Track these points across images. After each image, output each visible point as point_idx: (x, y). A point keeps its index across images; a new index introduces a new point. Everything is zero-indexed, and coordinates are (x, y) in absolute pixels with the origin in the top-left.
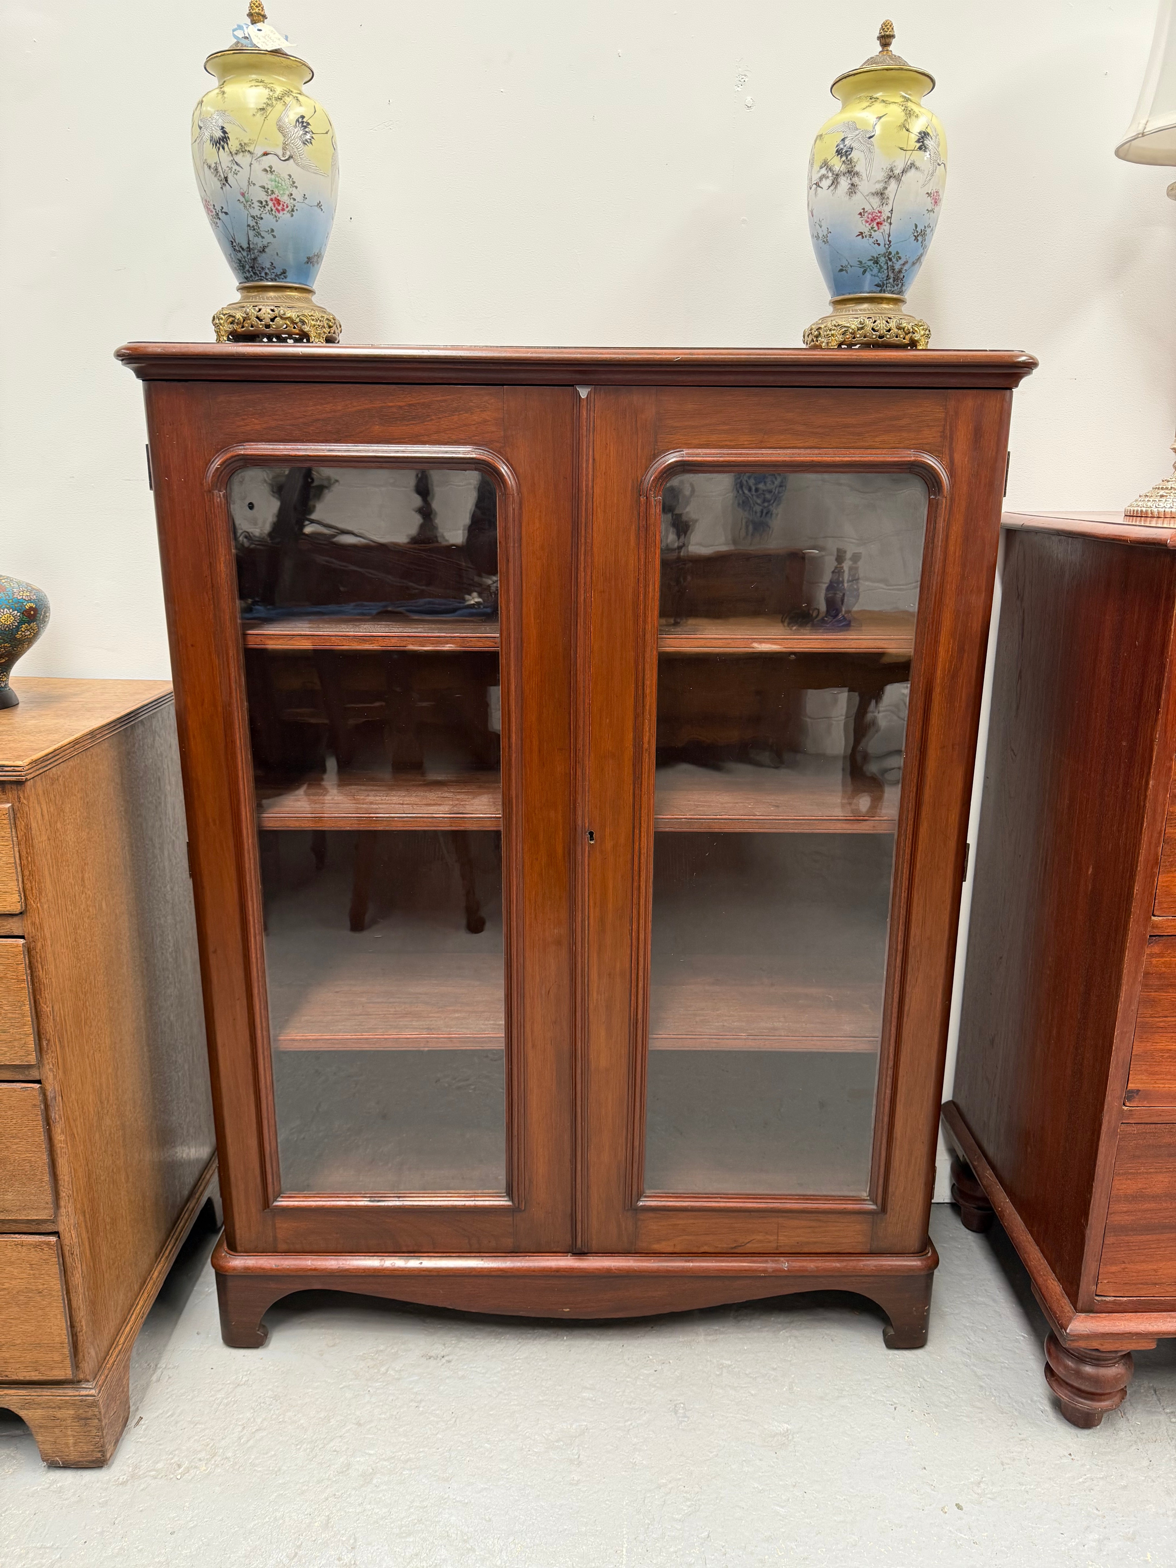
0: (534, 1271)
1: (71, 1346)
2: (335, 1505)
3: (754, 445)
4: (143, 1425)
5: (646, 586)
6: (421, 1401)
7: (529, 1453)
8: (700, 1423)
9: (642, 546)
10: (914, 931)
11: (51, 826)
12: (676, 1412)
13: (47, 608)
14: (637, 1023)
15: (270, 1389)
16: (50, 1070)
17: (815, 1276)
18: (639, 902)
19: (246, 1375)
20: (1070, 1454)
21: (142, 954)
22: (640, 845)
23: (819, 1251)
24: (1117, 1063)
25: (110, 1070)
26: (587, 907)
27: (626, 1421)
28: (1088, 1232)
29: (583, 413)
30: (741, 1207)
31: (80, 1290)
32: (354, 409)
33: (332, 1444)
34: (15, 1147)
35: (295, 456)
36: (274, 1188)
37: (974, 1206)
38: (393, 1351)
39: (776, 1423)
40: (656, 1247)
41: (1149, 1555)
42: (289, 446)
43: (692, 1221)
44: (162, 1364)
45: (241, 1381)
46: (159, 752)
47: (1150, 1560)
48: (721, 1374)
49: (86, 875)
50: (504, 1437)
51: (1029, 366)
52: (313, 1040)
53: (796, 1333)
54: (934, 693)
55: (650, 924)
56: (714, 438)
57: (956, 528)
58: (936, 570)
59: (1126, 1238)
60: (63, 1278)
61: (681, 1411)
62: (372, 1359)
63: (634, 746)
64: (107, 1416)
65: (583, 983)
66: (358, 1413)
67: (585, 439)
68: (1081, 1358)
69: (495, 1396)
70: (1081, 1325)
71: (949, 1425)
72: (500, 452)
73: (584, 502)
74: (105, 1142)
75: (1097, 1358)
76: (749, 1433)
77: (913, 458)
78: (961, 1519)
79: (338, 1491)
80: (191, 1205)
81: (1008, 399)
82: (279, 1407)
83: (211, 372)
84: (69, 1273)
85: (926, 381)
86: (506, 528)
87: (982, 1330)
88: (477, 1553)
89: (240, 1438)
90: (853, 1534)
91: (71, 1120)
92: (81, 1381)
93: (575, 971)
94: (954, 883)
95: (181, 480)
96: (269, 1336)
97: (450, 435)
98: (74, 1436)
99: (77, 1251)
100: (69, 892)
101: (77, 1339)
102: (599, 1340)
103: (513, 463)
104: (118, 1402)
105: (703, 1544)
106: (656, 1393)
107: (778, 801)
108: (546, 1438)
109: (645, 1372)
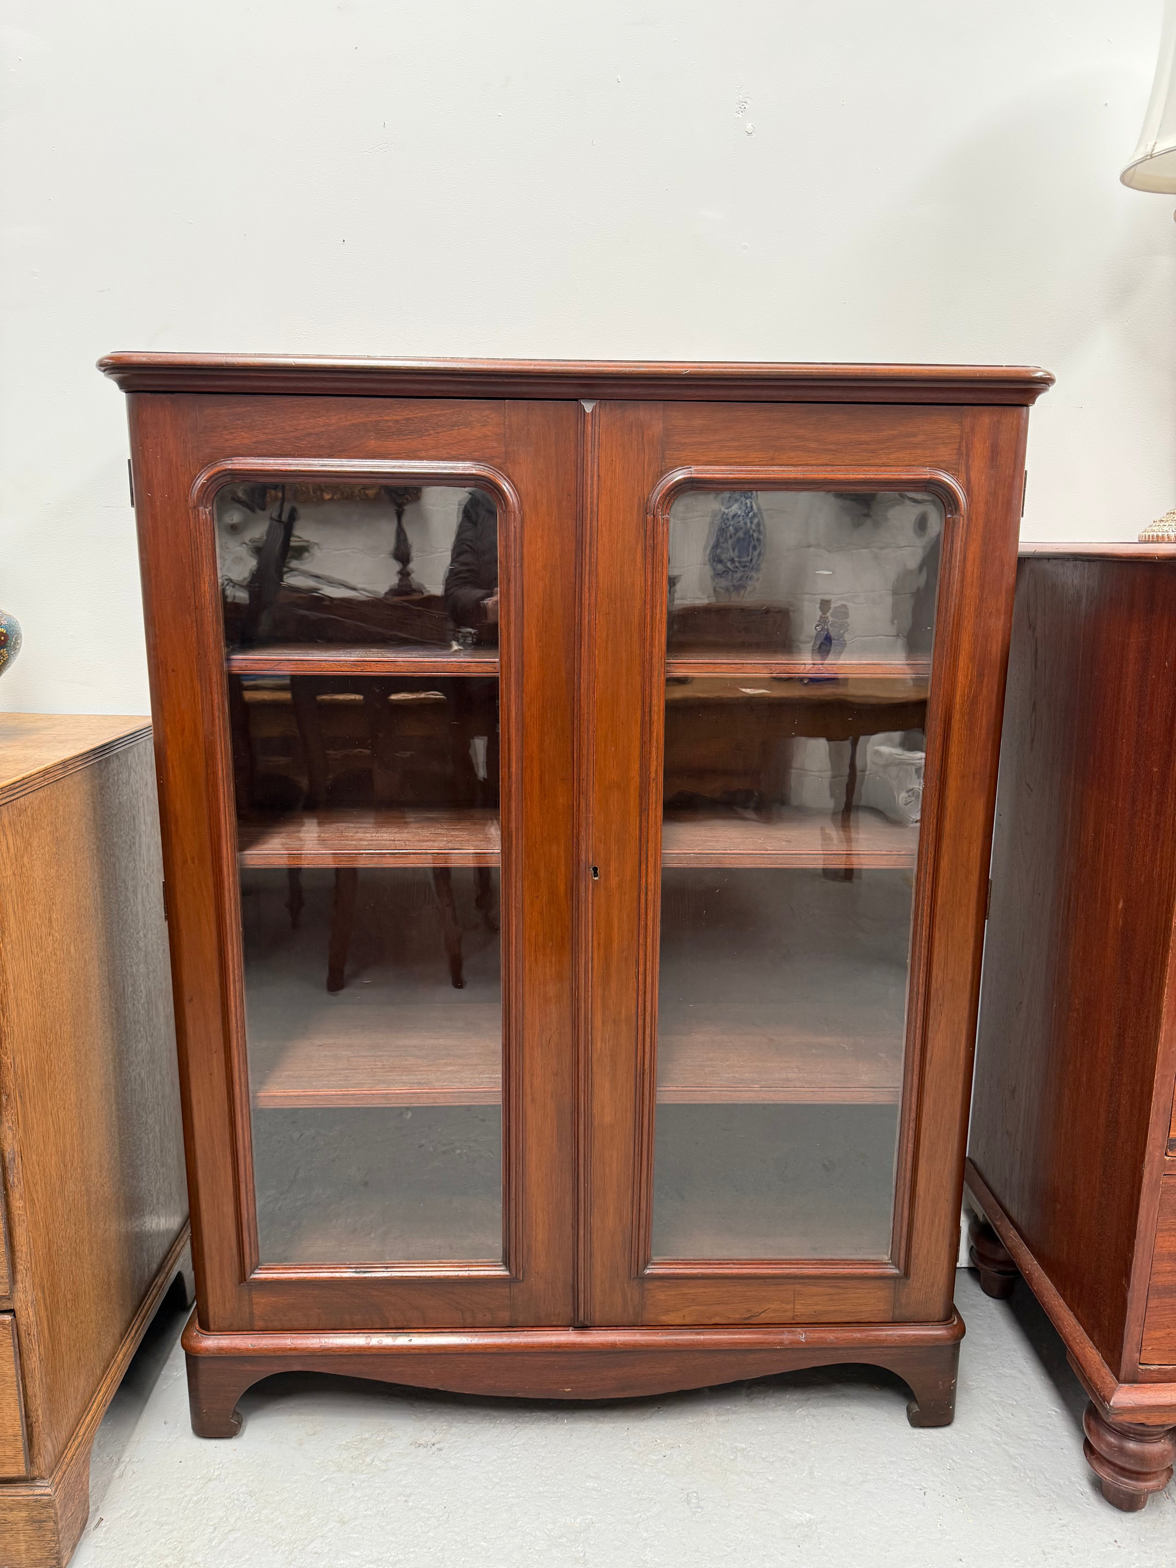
0: (533, 1347)
1: (26, 1437)
3: (764, 463)
4: (104, 1527)
5: (653, 607)
6: (410, 1494)
7: (530, 1551)
8: (715, 1514)
9: (649, 567)
10: (937, 972)
11: (16, 861)
12: (689, 1503)
13: (19, 636)
14: (643, 1074)
15: (244, 1484)
16: (10, 1128)
17: (834, 1348)
18: (646, 942)
19: (218, 1468)
20: (1116, 1541)
21: (112, 1004)
22: (647, 881)
23: (838, 1320)
24: (1158, 1109)
25: (75, 1130)
26: (590, 948)
27: (635, 1513)
28: (1130, 1295)
29: (587, 428)
30: (755, 1273)
31: (37, 1375)
32: (349, 423)
33: (312, 1546)
35: (286, 471)
36: (251, 1259)
37: (995, 1270)
38: (379, 1439)
39: (797, 1513)
40: (665, 1319)
42: (280, 461)
43: (702, 1290)
44: (126, 1458)
45: (212, 1475)
46: (134, 789)
48: (736, 1458)
49: (54, 916)
50: (503, 1534)
51: (1046, 382)
52: (296, 1096)
53: (813, 1411)
54: (953, 720)
55: (658, 966)
56: (723, 455)
57: (974, 549)
58: (954, 592)
59: (1171, 1301)
60: (18, 1362)
61: (694, 1501)
62: (357, 1448)
63: (641, 776)
64: (64, 1518)
65: (586, 1029)
66: (341, 1509)
67: (589, 455)
68: (1124, 1433)
69: (491, 1488)
70: (1126, 1397)
71: (984, 1511)
72: (500, 468)
73: (589, 519)
74: (68, 1209)
75: (1141, 1433)
76: (769, 1524)
77: (929, 476)
80: (159, 1280)
81: (1024, 417)
82: (254, 1504)
83: (199, 383)
84: (24, 1356)
85: (942, 397)
86: (507, 547)
89: (211, 1541)
91: (31, 1185)
92: (36, 1479)
93: (578, 1018)
94: (977, 922)
95: (164, 496)
96: (243, 1424)
97: (449, 451)
98: (26, 1542)
99: (34, 1331)
100: (35, 933)
101: (32, 1431)
102: (602, 1422)
103: (515, 479)
104: (77, 1501)
106: (666, 1481)
107: (789, 836)
108: (548, 1535)
109: (653, 1457)
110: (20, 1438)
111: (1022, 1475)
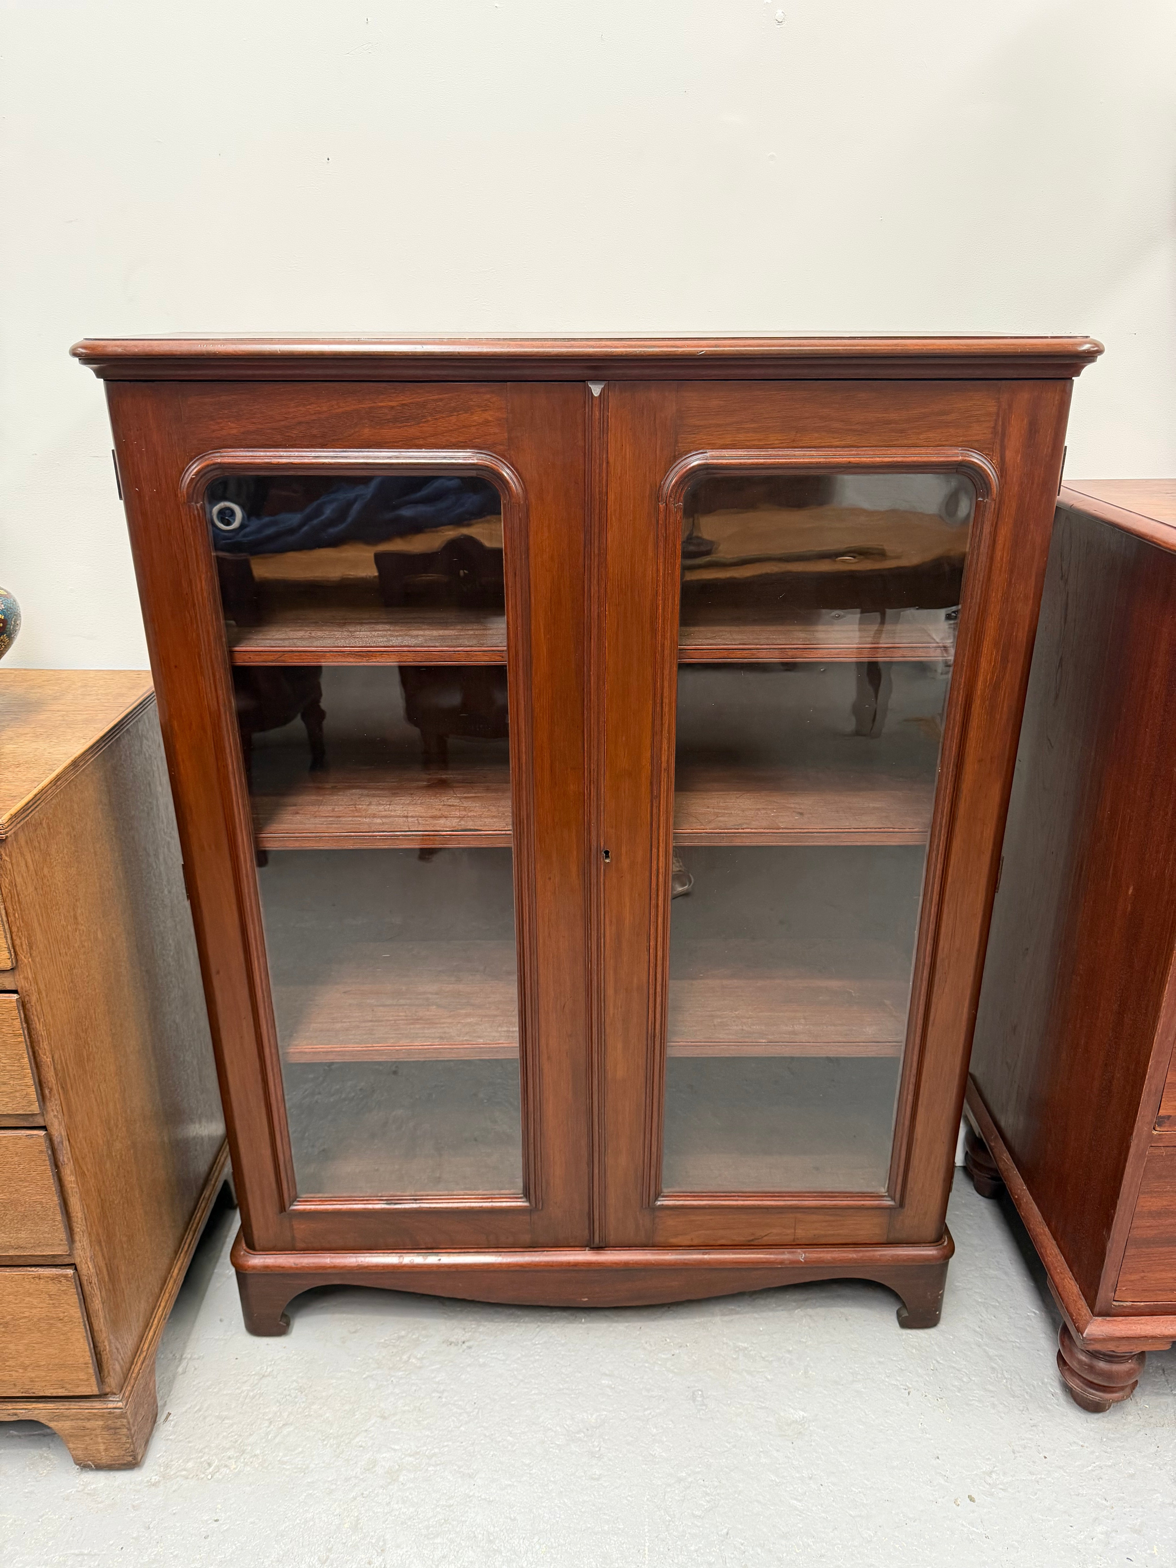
0: (552, 1266)
1: (96, 1365)
2: (364, 1505)
3: (784, 445)
4: (172, 1421)
5: (665, 599)
6: (444, 1390)
7: (551, 1445)
8: (718, 1411)
9: (661, 557)
10: (943, 945)
11: (37, 875)
12: (694, 1400)
13: (17, 615)
14: (654, 1037)
15: (294, 1380)
16: (55, 1116)
17: (830, 1265)
18: (657, 921)
19: (271, 1365)
21: (143, 968)
22: (658, 863)
23: (836, 1242)
24: (1150, 1090)
25: (116, 1096)
26: (602, 926)
27: (646, 1410)
28: (1109, 1245)
29: (595, 413)
30: (759, 1205)
31: (101, 1314)
32: (340, 410)
33: (357, 1439)
34: (25, 1190)
35: (278, 464)
36: (289, 1194)
37: (987, 1176)
38: (414, 1337)
39: (792, 1411)
40: (674, 1241)
42: (270, 453)
43: (709, 1217)
44: (187, 1355)
45: (266, 1371)
46: (147, 755)
48: (738, 1357)
49: (79, 911)
50: (526, 1430)
51: (1093, 354)
52: (323, 1052)
53: (810, 1311)
54: (973, 706)
55: (668, 941)
56: (741, 437)
57: (1004, 532)
58: (981, 579)
59: (1149, 1250)
60: (83, 1306)
61: (699, 1399)
62: (394, 1346)
63: (652, 764)
64: (136, 1423)
65: (599, 997)
66: (382, 1405)
67: (598, 441)
69: (516, 1385)
70: (1098, 1329)
71: (962, 1410)
72: (504, 456)
73: (597, 511)
74: (117, 1166)
75: (1111, 1358)
76: (766, 1421)
77: (960, 458)
78: (973, 1512)
79: (366, 1490)
80: (207, 1193)
81: (1068, 390)
82: (304, 1400)
83: (179, 372)
84: (88, 1300)
85: (978, 373)
86: (512, 538)
87: (995, 1307)
88: (503, 1554)
89: (267, 1434)
90: (869, 1529)
91: (80, 1161)
92: (107, 1394)
93: (591, 988)
94: (987, 896)
95: (153, 490)
96: (291, 1322)
97: (448, 438)
98: (104, 1443)
99: (95, 1280)
100: (62, 936)
101: (101, 1358)
102: (617, 1322)
103: (519, 467)
104: (146, 1406)
105: (722, 1541)
106: (674, 1379)
107: (802, 807)
108: (567, 1430)
109: (663, 1356)
110: (90, 1365)
111: (1000, 1376)
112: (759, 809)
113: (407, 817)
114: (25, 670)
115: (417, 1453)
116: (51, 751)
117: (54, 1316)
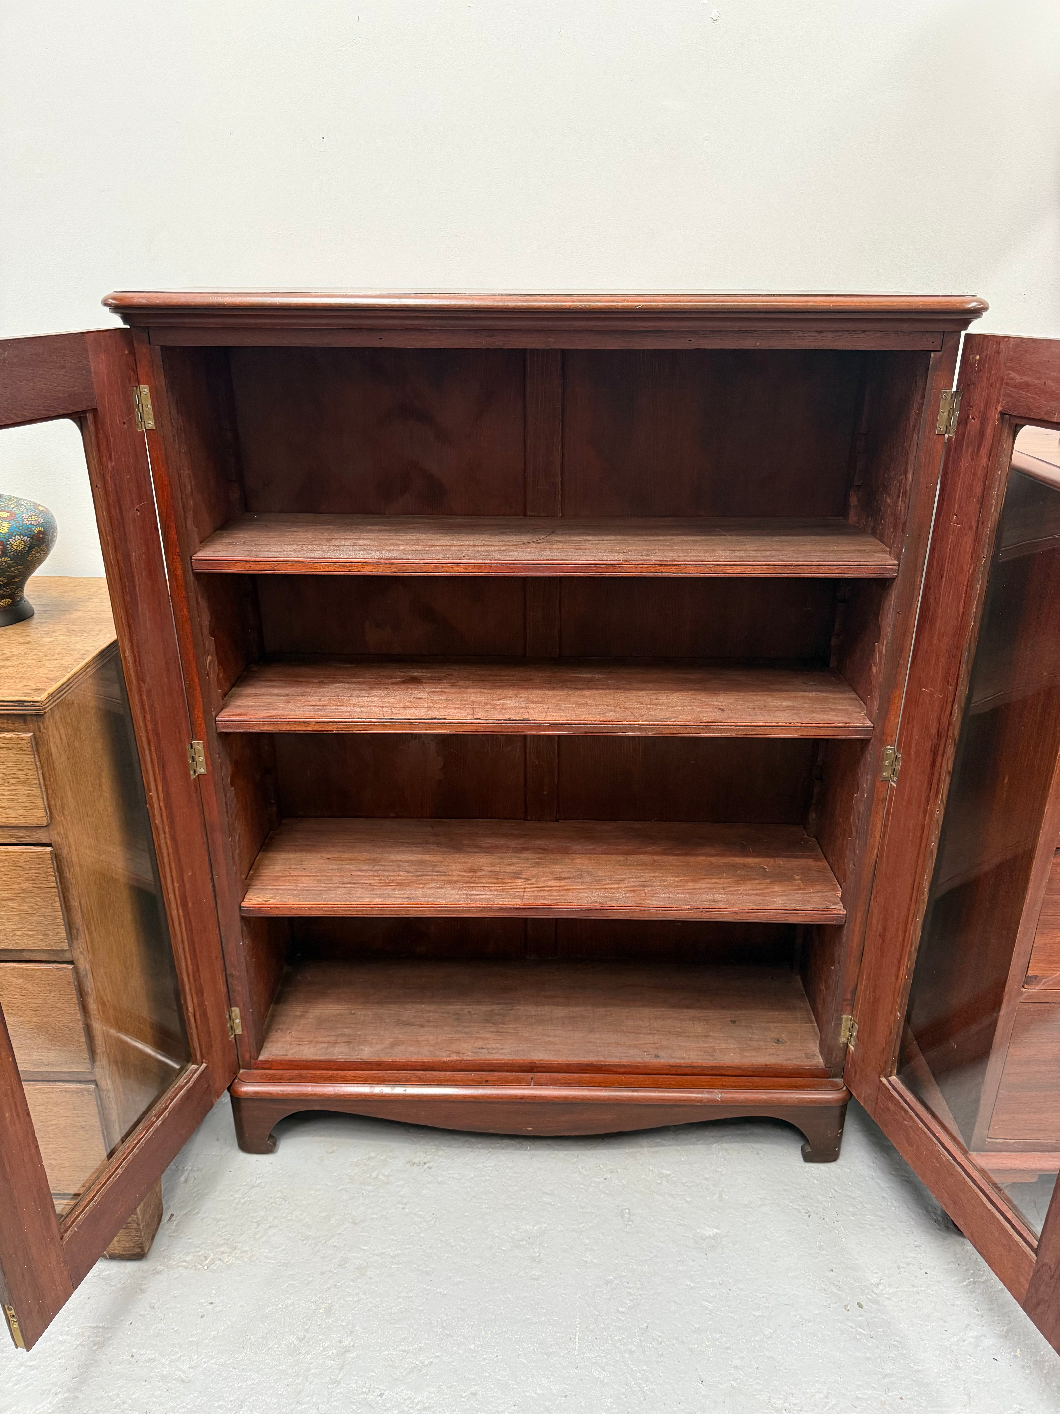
0: (502, 1098)
2: (336, 1295)
4: (175, 1220)
6: (407, 1203)
7: (498, 1250)
8: (643, 1226)
11: (69, 747)
12: (622, 1217)
13: (54, 529)
15: (280, 1191)
16: (82, 953)
17: (744, 1104)
19: (259, 1177)
24: (1020, 953)
27: (581, 1223)
31: (117, 1124)
33: (332, 1241)
34: (55, 1015)
38: (382, 1158)
39: (707, 1228)
41: (1019, 1352)
44: (188, 1167)
45: (255, 1183)
47: (1019, 1355)
48: (661, 1183)
50: (477, 1237)
51: (979, 312)
53: (726, 1145)
59: (1018, 1094)
60: (102, 1116)
61: (627, 1216)
62: (365, 1165)
66: (354, 1213)
69: (469, 1200)
71: (855, 1232)
76: (684, 1236)
78: (861, 1316)
79: (338, 1282)
82: (287, 1207)
84: (106, 1110)
85: (878, 326)
89: (255, 1234)
90: (770, 1328)
91: (102, 993)
96: (277, 1143)
99: (112, 1094)
102: (558, 1150)
104: (153, 1207)
105: (643, 1333)
106: (606, 1199)
107: (724, 704)
108: (512, 1238)
109: (597, 1180)
111: (889, 1204)
112: (686, 706)
113: (382, 707)
114: (59, 577)
115: (383, 1253)
116: (81, 643)
117: (78, 1124)
